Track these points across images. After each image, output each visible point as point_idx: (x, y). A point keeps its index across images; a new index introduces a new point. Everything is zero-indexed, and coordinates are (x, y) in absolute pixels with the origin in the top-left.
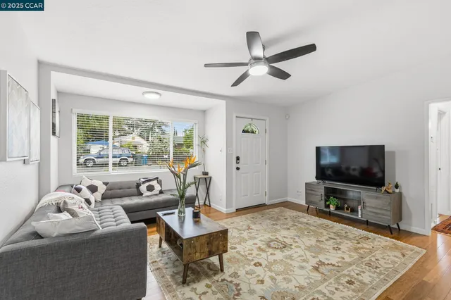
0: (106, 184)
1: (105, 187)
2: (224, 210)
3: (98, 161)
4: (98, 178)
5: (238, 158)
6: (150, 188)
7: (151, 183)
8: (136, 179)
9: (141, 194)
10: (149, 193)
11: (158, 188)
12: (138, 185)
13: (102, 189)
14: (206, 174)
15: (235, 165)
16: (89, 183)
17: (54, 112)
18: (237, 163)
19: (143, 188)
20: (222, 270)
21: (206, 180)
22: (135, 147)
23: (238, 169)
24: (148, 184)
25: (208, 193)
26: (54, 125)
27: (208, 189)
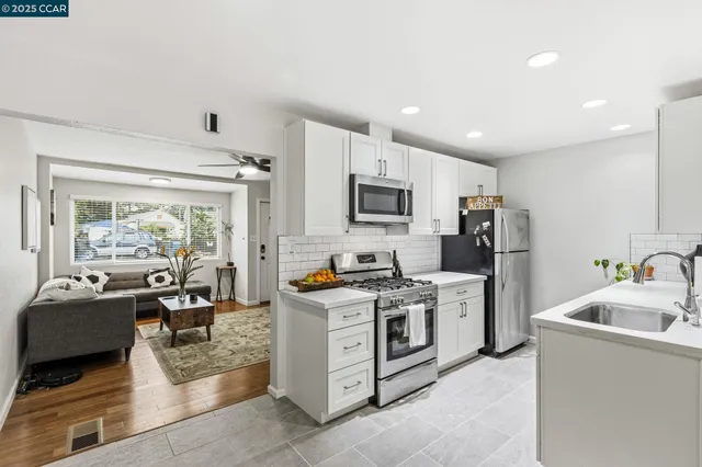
0: (108, 274)
1: (107, 278)
2: (245, 302)
3: (101, 251)
4: (99, 268)
5: (263, 247)
6: (160, 280)
7: (160, 274)
8: (144, 270)
9: (148, 286)
10: (158, 285)
11: (169, 279)
12: (146, 276)
13: (104, 279)
14: (231, 264)
15: (258, 254)
16: (90, 273)
17: (52, 202)
18: (263, 252)
19: (151, 279)
20: (209, 339)
21: (231, 270)
22: (163, 230)
23: (263, 258)
24: (157, 275)
25: (233, 287)
26: (52, 215)
27: (233, 280)
